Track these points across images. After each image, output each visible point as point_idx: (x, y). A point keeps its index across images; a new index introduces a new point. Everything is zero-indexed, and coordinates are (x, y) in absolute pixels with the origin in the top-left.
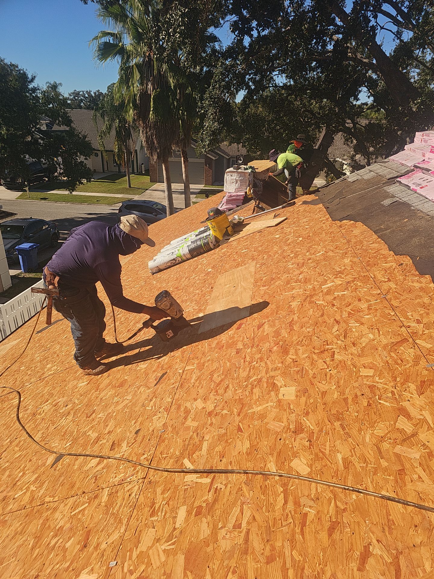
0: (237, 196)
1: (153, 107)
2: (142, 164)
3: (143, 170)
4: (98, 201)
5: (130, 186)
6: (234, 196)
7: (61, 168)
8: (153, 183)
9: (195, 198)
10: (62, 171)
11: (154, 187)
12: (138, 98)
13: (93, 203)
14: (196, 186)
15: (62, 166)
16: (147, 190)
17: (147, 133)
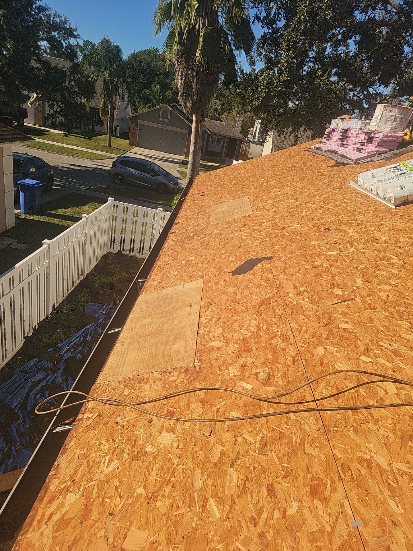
0: (395, 136)
1: (202, 46)
2: (118, 126)
3: (118, 132)
4: (78, 154)
5: (109, 145)
6: (391, 136)
7: (58, 106)
8: (132, 147)
9: (179, 167)
10: (59, 109)
11: (134, 151)
12: (185, 33)
13: (73, 156)
14: (176, 157)
15: (60, 104)
16: (127, 152)
17: (186, 75)
